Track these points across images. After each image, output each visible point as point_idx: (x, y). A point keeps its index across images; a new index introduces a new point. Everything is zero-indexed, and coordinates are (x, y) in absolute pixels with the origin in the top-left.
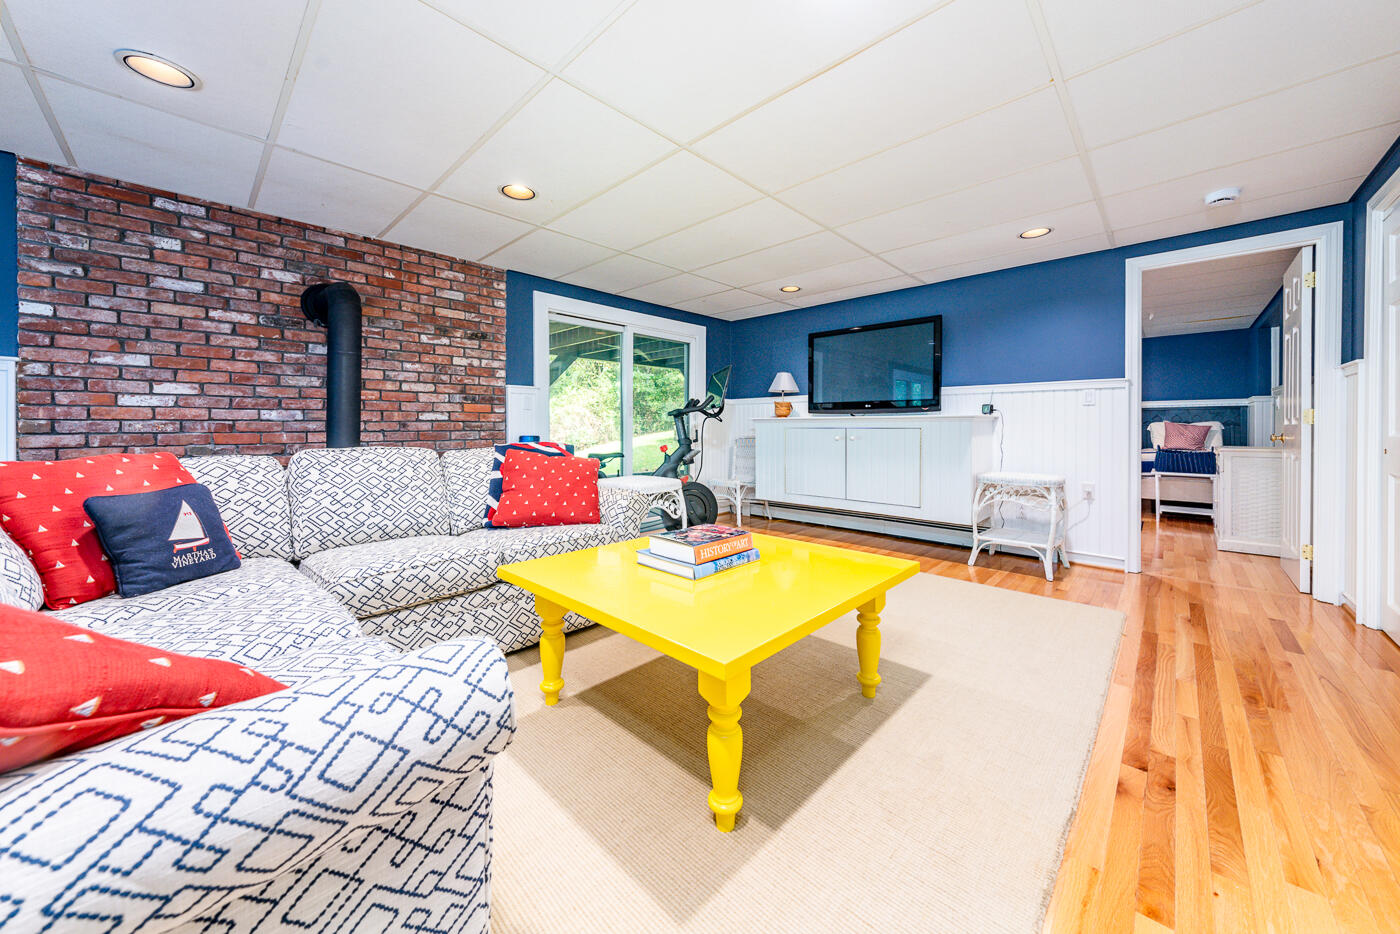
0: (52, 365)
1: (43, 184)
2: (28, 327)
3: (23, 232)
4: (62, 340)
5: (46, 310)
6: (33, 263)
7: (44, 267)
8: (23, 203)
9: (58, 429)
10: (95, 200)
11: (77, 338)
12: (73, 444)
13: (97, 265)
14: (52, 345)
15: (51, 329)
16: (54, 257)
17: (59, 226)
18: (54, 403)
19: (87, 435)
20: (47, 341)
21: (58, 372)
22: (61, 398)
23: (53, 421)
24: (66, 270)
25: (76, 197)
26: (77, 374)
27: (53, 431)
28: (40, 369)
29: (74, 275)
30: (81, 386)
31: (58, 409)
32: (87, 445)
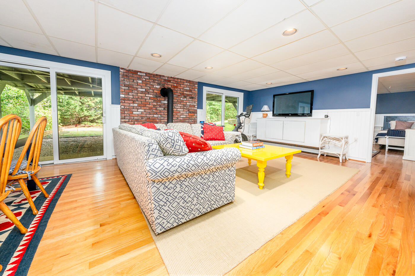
0: (124, 106)
1: (123, 72)
2: (122, 99)
3: (121, 81)
4: (126, 101)
5: (123, 96)
6: (122, 87)
7: (123, 88)
8: (121, 76)
9: (125, 118)
10: (130, 74)
11: (127, 101)
12: (127, 121)
13: (130, 87)
14: (124, 103)
15: (124, 99)
16: (125, 86)
17: (125, 80)
18: (125, 113)
19: (129, 119)
20: (124, 102)
21: (125, 108)
22: (126, 112)
23: (125, 116)
24: (126, 88)
25: (127, 74)
26: (128, 108)
27: (125, 119)
28: (123, 107)
29: (127, 89)
30: (128, 110)
31: (125, 114)
32: (129, 121)
